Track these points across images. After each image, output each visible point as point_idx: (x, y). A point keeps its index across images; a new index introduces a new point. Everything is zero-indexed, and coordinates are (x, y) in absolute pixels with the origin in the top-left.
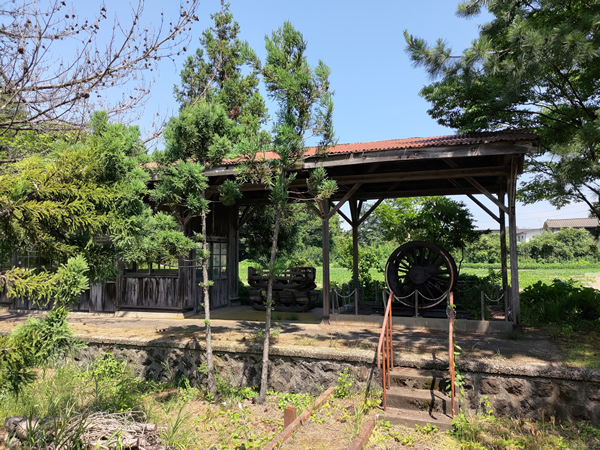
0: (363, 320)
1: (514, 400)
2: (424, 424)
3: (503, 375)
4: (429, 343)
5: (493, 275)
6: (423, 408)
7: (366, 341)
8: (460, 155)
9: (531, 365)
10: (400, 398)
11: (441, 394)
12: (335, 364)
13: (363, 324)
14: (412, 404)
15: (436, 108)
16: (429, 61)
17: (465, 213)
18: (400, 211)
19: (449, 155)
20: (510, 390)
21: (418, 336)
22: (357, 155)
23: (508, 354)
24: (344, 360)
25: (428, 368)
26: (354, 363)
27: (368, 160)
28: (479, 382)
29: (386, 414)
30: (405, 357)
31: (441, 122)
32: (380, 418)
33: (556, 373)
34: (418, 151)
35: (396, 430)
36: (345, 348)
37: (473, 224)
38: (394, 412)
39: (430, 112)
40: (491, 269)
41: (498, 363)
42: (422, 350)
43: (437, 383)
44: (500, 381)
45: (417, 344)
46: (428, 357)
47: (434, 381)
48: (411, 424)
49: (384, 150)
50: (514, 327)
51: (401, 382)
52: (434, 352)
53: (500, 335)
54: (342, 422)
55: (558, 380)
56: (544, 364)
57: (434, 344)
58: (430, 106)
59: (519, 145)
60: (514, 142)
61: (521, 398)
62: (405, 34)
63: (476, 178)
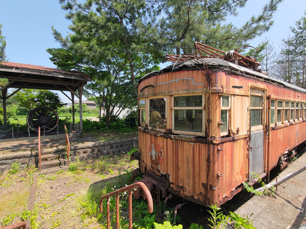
0: (17, 140)
1: (85, 155)
2: (59, 170)
3: (82, 149)
4: (53, 144)
5: (67, 119)
6: (56, 166)
7: (23, 148)
8: (66, 77)
9: (90, 144)
10: (47, 165)
11: (62, 159)
12: (8, 161)
13: (17, 142)
14: (52, 166)
15: (53, 58)
16: (62, 42)
17: (57, 97)
18: (27, 94)
19: (62, 77)
20: (84, 153)
21: (47, 142)
22: (17, 68)
23: (82, 142)
24: (15, 158)
25: (56, 152)
26: (20, 158)
27: (23, 72)
28: (75, 153)
29: (41, 172)
30: (46, 150)
31: (55, 63)
32: (39, 175)
33: (97, 145)
34: (49, 73)
35: (47, 176)
36: (13, 153)
37: (60, 101)
38: (45, 171)
39: (51, 59)
40: (66, 117)
41: (80, 145)
42: (51, 147)
43: (61, 156)
44: (81, 151)
45: (48, 145)
46: (55, 149)
47: (59, 156)
48: (53, 172)
49: (32, 69)
50: (81, 134)
51: (46, 159)
52: (56, 146)
53: (77, 137)
54: (20, 182)
55: (97, 147)
56: (94, 143)
57: (55, 144)
58: (51, 56)
59: (86, 78)
60: (84, 77)
61: (87, 154)
62: (52, 27)
63: (69, 86)
